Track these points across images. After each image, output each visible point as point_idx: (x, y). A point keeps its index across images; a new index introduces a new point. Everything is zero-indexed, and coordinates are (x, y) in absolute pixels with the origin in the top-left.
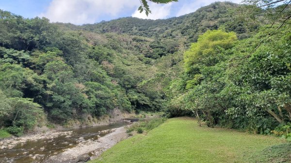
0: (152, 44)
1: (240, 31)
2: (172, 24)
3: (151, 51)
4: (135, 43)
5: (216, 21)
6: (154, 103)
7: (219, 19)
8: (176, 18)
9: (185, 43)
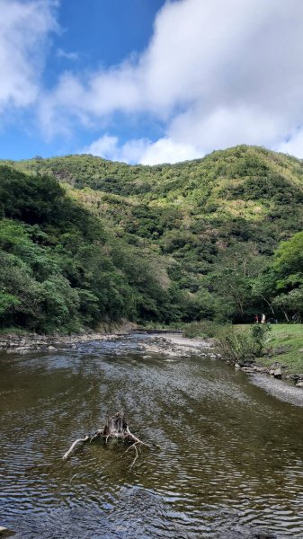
0: (137, 211)
1: (280, 200)
2: (164, 176)
3: (136, 222)
4: (106, 206)
5: (243, 181)
6: (162, 309)
7: (247, 178)
8: (169, 166)
9: (192, 214)
